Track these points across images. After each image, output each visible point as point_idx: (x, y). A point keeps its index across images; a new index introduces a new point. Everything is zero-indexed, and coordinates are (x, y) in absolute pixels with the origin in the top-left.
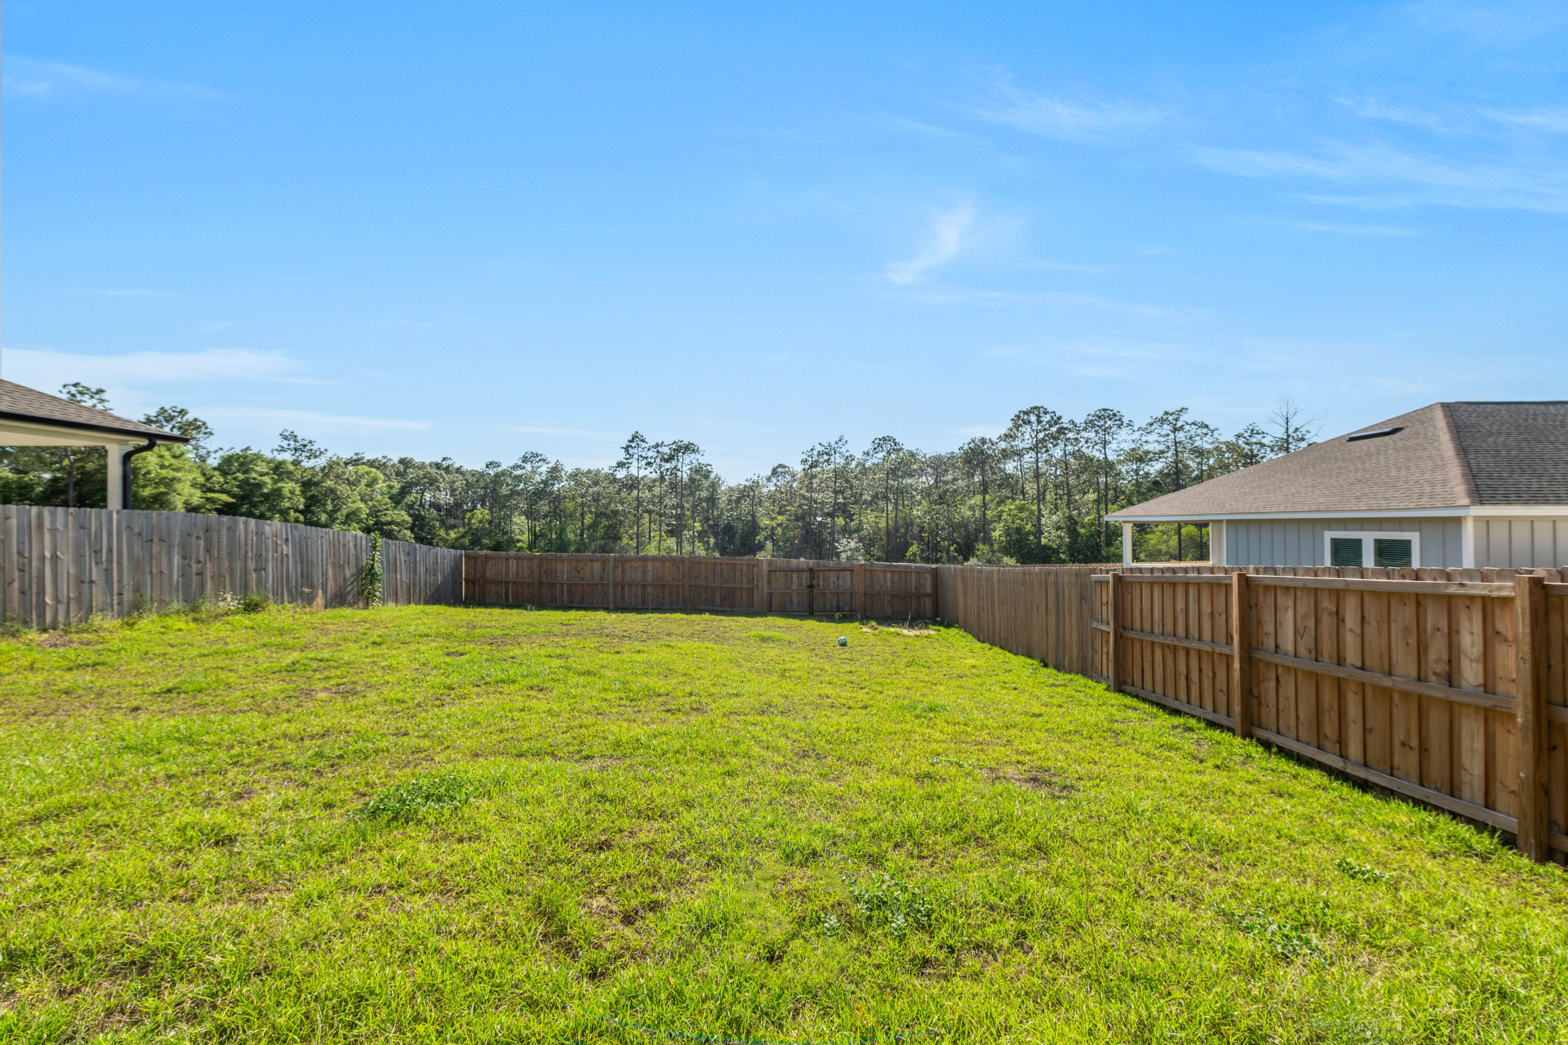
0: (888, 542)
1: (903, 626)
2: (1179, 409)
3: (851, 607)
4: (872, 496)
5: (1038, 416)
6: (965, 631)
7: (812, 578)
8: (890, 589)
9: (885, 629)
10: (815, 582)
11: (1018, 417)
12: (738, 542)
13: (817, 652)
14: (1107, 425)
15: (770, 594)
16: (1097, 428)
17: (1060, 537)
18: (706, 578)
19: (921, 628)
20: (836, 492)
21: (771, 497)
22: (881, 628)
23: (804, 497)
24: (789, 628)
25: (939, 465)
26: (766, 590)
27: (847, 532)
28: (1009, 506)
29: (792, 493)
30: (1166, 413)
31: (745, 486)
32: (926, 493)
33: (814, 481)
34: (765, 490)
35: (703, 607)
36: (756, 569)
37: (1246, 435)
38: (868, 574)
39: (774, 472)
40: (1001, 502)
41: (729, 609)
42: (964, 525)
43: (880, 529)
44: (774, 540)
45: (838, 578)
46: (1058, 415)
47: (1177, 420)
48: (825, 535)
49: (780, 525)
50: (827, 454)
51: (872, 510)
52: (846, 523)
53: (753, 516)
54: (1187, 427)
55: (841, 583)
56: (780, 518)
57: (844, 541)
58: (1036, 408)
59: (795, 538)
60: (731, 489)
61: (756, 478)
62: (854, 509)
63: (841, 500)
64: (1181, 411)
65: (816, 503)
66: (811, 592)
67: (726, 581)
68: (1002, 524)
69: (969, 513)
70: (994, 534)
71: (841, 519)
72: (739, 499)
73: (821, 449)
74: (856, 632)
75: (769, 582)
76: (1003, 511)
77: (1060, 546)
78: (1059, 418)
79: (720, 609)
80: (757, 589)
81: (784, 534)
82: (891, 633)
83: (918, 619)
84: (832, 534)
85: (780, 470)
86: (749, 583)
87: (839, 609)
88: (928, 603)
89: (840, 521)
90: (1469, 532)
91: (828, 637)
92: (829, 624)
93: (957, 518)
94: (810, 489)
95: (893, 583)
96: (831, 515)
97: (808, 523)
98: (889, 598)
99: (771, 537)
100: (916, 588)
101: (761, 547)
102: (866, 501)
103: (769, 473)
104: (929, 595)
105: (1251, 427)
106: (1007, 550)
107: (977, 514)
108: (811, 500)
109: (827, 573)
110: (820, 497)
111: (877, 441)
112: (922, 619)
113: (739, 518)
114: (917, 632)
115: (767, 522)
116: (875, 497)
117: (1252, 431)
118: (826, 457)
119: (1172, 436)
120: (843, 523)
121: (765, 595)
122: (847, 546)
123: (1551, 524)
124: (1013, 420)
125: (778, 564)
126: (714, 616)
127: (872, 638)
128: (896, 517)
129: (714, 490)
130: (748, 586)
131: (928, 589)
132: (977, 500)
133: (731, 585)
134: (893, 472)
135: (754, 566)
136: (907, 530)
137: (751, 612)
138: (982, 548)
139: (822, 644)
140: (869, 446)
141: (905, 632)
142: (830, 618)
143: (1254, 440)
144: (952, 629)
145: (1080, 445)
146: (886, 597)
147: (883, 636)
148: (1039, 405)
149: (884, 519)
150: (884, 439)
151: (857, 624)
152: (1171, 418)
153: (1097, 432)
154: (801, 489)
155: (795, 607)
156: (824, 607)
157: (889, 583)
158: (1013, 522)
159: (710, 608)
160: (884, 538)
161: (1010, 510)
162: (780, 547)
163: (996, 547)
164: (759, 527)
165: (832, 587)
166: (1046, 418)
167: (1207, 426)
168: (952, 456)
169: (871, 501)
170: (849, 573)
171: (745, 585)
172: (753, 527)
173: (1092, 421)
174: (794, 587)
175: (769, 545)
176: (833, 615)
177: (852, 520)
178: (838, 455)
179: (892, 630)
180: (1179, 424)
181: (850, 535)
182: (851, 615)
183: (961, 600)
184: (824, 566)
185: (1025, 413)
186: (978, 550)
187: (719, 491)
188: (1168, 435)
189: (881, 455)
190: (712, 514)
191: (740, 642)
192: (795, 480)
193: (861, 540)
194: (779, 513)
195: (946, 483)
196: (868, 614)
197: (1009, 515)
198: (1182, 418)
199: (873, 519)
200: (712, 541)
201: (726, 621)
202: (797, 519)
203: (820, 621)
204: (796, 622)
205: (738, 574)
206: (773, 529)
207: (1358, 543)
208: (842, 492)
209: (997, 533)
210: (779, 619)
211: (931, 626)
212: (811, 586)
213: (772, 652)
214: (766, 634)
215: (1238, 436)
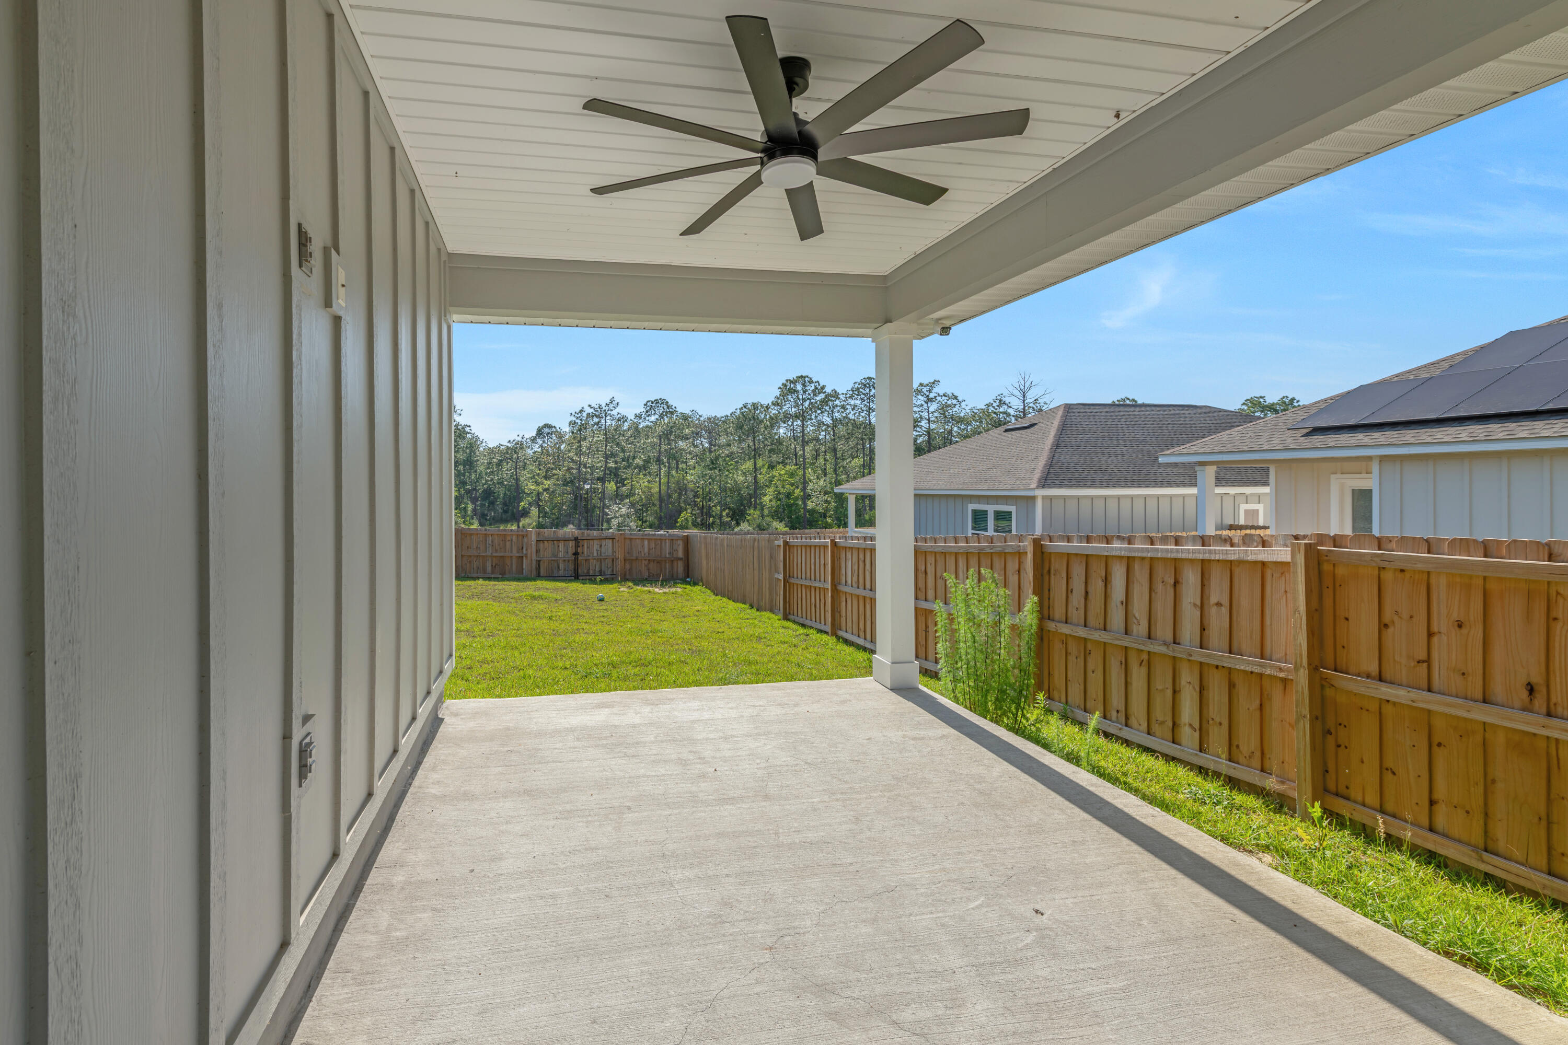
0: (661, 507)
1: (656, 586)
2: (932, 381)
3: (613, 571)
4: (644, 461)
5: (804, 385)
6: (706, 588)
7: (577, 546)
8: (647, 555)
9: (639, 588)
10: (580, 550)
11: (785, 385)
12: (499, 508)
13: (579, 605)
14: (872, 394)
15: (539, 562)
16: (862, 396)
17: (826, 501)
18: (478, 548)
19: (670, 587)
20: (607, 457)
21: (537, 460)
22: (635, 588)
23: (573, 461)
24: (556, 590)
25: (713, 427)
26: (534, 558)
27: (618, 497)
28: (781, 470)
29: (559, 457)
30: (921, 385)
31: (508, 448)
32: (700, 458)
33: (584, 443)
34: (530, 452)
35: (475, 575)
36: (525, 539)
37: (995, 404)
38: (628, 542)
39: (540, 432)
40: (772, 467)
41: (500, 576)
42: (737, 489)
43: (652, 495)
44: (539, 506)
45: (601, 546)
46: (821, 385)
47: (930, 391)
48: (596, 501)
49: (546, 490)
50: (597, 416)
51: (645, 475)
52: (618, 488)
53: (517, 480)
54: (939, 399)
55: (603, 550)
56: (547, 483)
57: (615, 508)
58: (802, 377)
59: (562, 504)
60: (491, 451)
61: (519, 439)
62: (624, 473)
63: (612, 465)
64: (933, 383)
65: (585, 467)
66: (576, 560)
67: (496, 551)
68: (772, 489)
69: (741, 478)
70: (765, 498)
71: (612, 483)
72: (500, 463)
73: (591, 411)
74: (614, 591)
75: (538, 551)
76: (774, 477)
77: (827, 510)
78: (823, 387)
79: (493, 576)
80: (527, 557)
81: (551, 499)
82: (644, 591)
83: (669, 579)
84: (602, 499)
85: (546, 430)
86: (518, 552)
87: (601, 573)
88: (680, 567)
89: (611, 486)
90: (1039, 504)
91: (589, 595)
92: (592, 586)
93: (730, 483)
94: (579, 452)
95: (649, 549)
96: (602, 480)
97: (577, 488)
98: (646, 562)
99: (537, 502)
100: (670, 553)
101: (525, 513)
102: (638, 466)
103: (534, 434)
104: (681, 559)
105: (999, 398)
106: (777, 515)
107: (750, 478)
108: (580, 464)
109: (591, 542)
110: (590, 461)
111: (649, 404)
112: (674, 580)
113: (501, 484)
114: (665, 590)
115: (533, 487)
116: (647, 461)
117: (1000, 400)
118: (596, 420)
119: (925, 406)
120: (615, 488)
121: (534, 562)
122: (619, 511)
123: (1117, 500)
124: (780, 388)
125: (546, 535)
126: (487, 582)
127: (626, 595)
128: (668, 482)
129: (471, 451)
130: (518, 555)
131: (680, 554)
132: (748, 465)
133: (502, 554)
134: (666, 435)
135: (523, 536)
136: (680, 494)
137: (520, 577)
138: (753, 513)
139: (584, 600)
140: (641, 409)
141: (657, 590)
142: (593, 581)
143: (1001, 410)
144: (697, 587)
145: (848, 411)
146: (643, 562)
147: (637, 593)
148: (804, 375)
149: (657, 484)
150: (657, 401)
151: (616, 585)
152: (925, 389)
153: (862, 399)
154: (569, 451)
155: (561, 572)
156: (588, 572)
157: (646, 550)
158: (783, 487)
159: (482, 575)
160: (657, 503)
161: (780, 475)
162: (546, 513)
163: (766, 512)
164: (523, 492)
165: (595, 554)
166: (811, 388)
167: (956, 398)
168: (726, 420)
169: (644, 466)
170: (611, 541)
171: (515, 553)
172: (517, 492)
173: (858, 389)
174: (561, 554)
175: (534, 511)
176: (595, 579)
177: (624, 485)
178: (608, 417)
179: (646, 589)
180: (932, 395)
181: (622, 500)
182: (613, 579)
183: (704, 563)
184: (588, 535)
185: (791, 382)
186: (750, 515)
187: (478, 453)
188: (922, 405)
189: (653, 418)
190: (470, 477)
191: (514, 600)
192: (563, 442)
193: (632, 505)
194: (546, 478)
195: (721, 446)
196: (628, 577)
197: (780, 480)
198: (935, 390)
199: (646, 484)
200: (470, 507)
201: (500, 585)
202: (566, 483)
203: (584, 584)
204: (563, 585)
205: (508, 544)
206: (539, 494)
207: (985, 513)
208: (613, 455)
209: (767, 499)
210: (547, 582)
211: (679, 585)
212: (576, 554)
213: (540, 606)
214: (536, 594)
215: (988, 405)
